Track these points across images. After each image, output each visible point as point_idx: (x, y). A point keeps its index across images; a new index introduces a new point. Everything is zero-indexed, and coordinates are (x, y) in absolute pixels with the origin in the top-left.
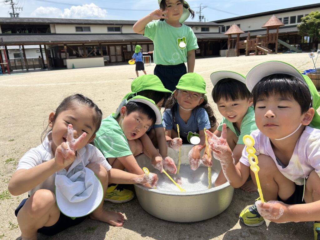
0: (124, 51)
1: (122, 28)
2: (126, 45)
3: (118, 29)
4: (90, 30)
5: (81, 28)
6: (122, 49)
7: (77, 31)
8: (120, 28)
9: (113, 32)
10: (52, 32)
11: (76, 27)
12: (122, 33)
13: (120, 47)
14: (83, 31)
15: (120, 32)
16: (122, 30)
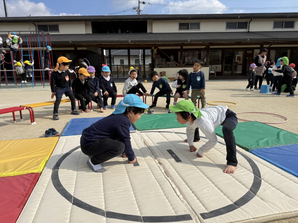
0: (247, 58)
1: (250, 23)
2: (252, 49)
3: (244, 25)
4: (199, 28)
5: (187, 24)
6: (245, 55)
7: (180, 29)
8: (247, 23)
9: (235, 29)
10: (149, 31)
11: (179, 23)
12: (249, 32)
13: (243, 52)
14: (189, 29)
15: (246, 29)
16: (249, 26)
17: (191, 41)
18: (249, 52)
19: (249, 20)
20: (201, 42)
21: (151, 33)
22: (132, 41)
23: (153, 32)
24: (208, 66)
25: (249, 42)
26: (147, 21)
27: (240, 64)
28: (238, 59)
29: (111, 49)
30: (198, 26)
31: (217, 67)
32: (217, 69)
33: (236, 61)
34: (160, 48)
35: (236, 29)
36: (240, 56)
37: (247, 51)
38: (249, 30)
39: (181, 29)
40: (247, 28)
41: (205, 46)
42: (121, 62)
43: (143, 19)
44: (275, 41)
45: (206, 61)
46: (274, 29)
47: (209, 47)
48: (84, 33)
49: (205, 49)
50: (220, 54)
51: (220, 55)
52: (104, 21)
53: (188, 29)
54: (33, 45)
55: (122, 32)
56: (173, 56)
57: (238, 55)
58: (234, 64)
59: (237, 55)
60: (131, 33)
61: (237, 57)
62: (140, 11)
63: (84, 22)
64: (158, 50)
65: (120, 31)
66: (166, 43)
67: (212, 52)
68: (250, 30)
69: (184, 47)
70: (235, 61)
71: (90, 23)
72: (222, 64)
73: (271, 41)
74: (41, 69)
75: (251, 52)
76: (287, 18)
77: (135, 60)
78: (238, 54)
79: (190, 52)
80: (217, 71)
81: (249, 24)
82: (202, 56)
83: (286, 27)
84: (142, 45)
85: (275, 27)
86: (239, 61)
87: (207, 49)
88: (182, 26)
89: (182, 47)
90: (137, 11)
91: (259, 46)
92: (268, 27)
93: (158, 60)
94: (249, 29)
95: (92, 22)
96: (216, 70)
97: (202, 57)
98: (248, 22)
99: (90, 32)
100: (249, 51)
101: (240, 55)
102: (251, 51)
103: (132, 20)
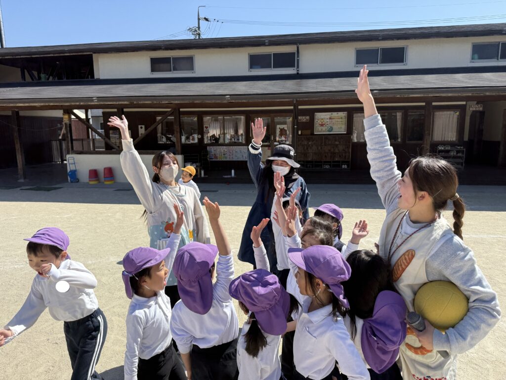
1: (300, 53)
4: (191, 68)
5: (166, 60)
7: (153, 70)
8: (293, 54)
9: (269, 69)
10: (101, 75)
11: (151, 59)
12: (298, 73)
13: (291, 119)
14: (171, 71)
15: (292, 68)
16: (298, 61)
18: (304, 119)
28: (281, 135)
33: (278, 139)
35: (271, 67)
36: (286, 129)
37: (299, 118)
38: (298, 71)
40: (294, 66)
46: (358, 65)
56: (143, 126)
57: (282, 126)
59: (278, 126)
61: (279, 130)
65: (43, 76)
68: (300, 71)
70: (275, 138)
75: (307, 120)
78: (281, 124)
81: (298, 57)
83: (384, 61)
86: (285, 136)
94: (298, 67)
97: (205, 129)
98: (296, 53)
100: (304, 117)
101: (285, 127)
102: (308, 118)
103: (52, 55)
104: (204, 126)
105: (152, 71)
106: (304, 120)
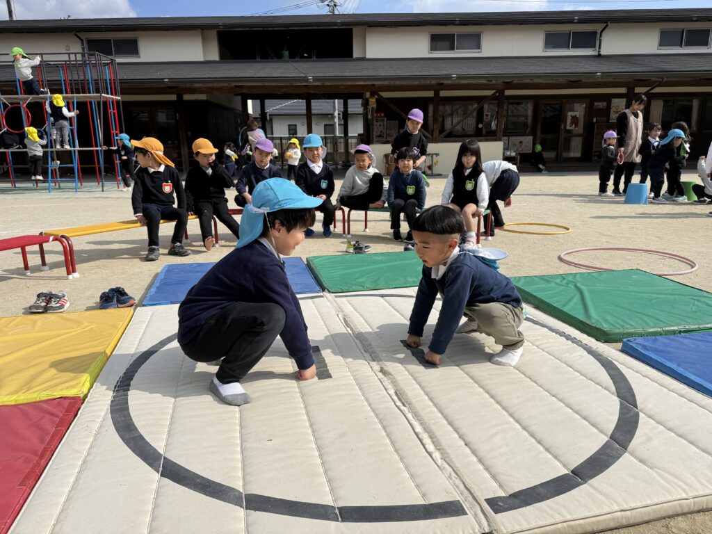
0: (595, 120)
1: (604, 33)
2: (608, 98)
3: (589, 40)
4: (478, 47)
5: (449, 37)
6: (590, 112)
7: (433, 48)
8: (595, 33)
9: (566, 50)
10: (356, 53)
11: (432, 35)
12: (599, 55)
13: (584, 105)
14: (454, 49)
15: (592, 49)
16: (600, 40)
17: (459, 77)
18: (600, 105)
19: (600, 26)
20: (484, 81)
21: (363, 59)
22: (315, 79)
23: (368, 56)
24: (500, 140)
25: (600, 80)
26: (352, 29)
27: (578, 135)
28: (572, 122)
29: (267, 99)
30: (476, 42)
31: (521, 142)
32: (521, 146)
33: (568, 128)
34: (385, 95)
35: (569, 48)
36: (578, 116)
37: (596, 104)
38: (599, 52)
39: (436, 50)
40: (594, 47)
41: (493, 92)
42: (289, 130)
43: (343, 24)
44: (663, 78)
45: (497, 127)
46: (660, 48)
47: (502, 92)
48: (201, 59)
49: (493, 98)
50: (529, 109)
51: (530, 113)
52: (247, 29)
53: (452, 48)
54: (76, 89)
55: (293, 56)
57: (573, 114)
58: (563, 135)
59: (570, 114)
60: (315, 58)
61: (570, 118)
62: (335, 5)
63: (199, 32)
64: (380, 101)
65: (286, 53)
66: (398, 83)
67: (510, 106)
68: (603, 52)
69: (443, 94)
70: (565, 127)
71: (214, 33)
72: (533, 133)
73: (653, 79)
74: (97, 146)
75: (604, 106)
76: (692, 21)
77: (325, 125)
78: (573, 111)
79: (457, 106)
80: (522, 150)
81: (600, 36)
82: (487, 115)
83: (689, 43)
84: (342, 87)
85: (663, 43)
86: (576, 125)
87: (499, 99)
88: (437, 41)
89: (437, 93)
90: (328, 5)
91: (623, 90)
92: (645, 44)
93: (380, 125)
94: (600, 48)
95: (218, 32)
96: (520, 149)
97: (485, 117)
98: (599, 32)
99: (214, 55)
100: (600, 103)
101: (577, 114)
102: (605, 104)
103: (316, 28)
104: (485, 114)
105: (431, 50)
106: (601, 107)
